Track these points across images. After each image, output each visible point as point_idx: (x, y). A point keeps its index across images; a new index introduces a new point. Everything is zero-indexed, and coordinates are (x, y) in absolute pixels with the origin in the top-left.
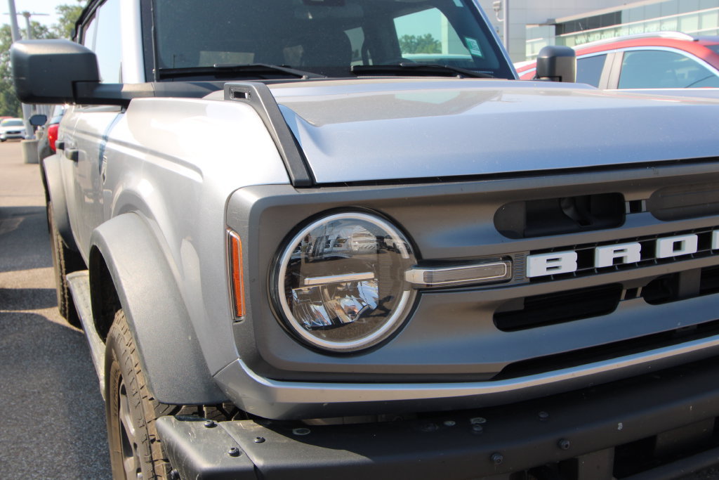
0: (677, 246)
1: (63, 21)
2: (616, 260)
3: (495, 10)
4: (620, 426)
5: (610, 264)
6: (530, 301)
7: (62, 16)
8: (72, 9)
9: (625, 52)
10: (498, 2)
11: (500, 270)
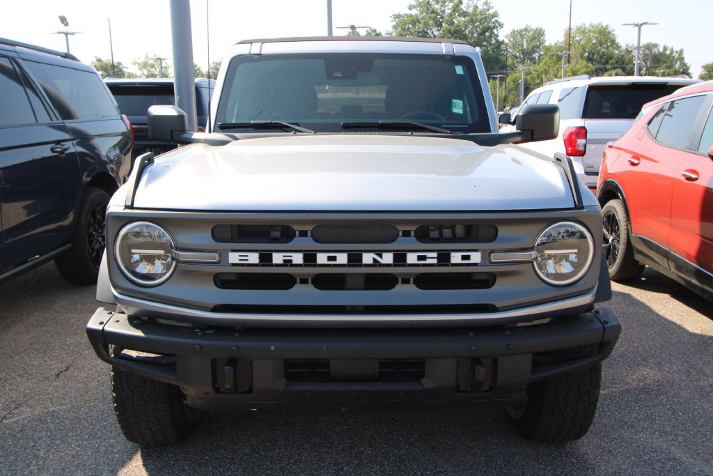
1: (395, 27)
2: (286, 260)
4: (273, 348)
5: (282, 262)
6: (241, 275)
7: (395, 24)
8: (403, 17)
11: (214, 257)
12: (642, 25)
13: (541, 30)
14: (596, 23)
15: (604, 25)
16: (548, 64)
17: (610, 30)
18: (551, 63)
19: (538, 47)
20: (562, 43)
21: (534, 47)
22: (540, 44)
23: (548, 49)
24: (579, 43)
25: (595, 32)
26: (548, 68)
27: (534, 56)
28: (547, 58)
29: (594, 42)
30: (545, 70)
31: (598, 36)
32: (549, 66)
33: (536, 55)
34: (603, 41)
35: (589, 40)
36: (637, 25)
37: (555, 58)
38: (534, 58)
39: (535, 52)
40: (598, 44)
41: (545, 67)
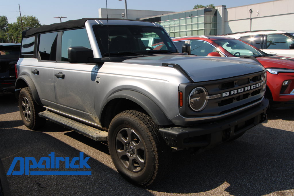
0: (241, 90)
2: (234, 93)
3: (122, 16)
6: (222, 101)
9: (190, 41)
10: (124, 13)
11: (219, 96)
12: (61, 18)
13: (5, 17)
14: (30, 16)
15: (33, 16)
16: (12, 32)
17: (36, 19)
18: (13, 31)
19: (5, 24)
20: (17, 23)
21: (3, 24)
22: (6, 23)
23: (11, 25)
24: (24, 23)
25: (30, 20)
26: (12, 33)
27: (4, 28)
28: (11, 29)
29: (30, 23)
30: (11, 34)
31: (32, 21)
32: (13, 33)
33: (5, 28)
34: (34, 23)
35: (28, 22)
36: (59, 18)
37: (15, 29)
38: (4, 29)
39: (4, 26)
40: (32, 24)
41: (11, 33)
